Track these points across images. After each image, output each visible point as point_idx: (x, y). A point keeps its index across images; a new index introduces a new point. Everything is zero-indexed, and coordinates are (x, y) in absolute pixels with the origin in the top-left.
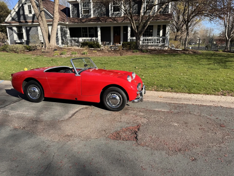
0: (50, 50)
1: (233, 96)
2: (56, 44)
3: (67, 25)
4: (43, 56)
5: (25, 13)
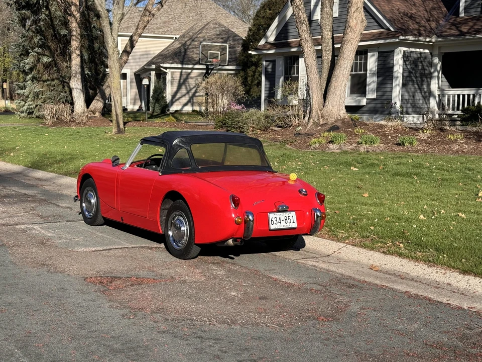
2: (343, 112)
3: (435, 44)
4: (284, 145)
5: (313, 16)
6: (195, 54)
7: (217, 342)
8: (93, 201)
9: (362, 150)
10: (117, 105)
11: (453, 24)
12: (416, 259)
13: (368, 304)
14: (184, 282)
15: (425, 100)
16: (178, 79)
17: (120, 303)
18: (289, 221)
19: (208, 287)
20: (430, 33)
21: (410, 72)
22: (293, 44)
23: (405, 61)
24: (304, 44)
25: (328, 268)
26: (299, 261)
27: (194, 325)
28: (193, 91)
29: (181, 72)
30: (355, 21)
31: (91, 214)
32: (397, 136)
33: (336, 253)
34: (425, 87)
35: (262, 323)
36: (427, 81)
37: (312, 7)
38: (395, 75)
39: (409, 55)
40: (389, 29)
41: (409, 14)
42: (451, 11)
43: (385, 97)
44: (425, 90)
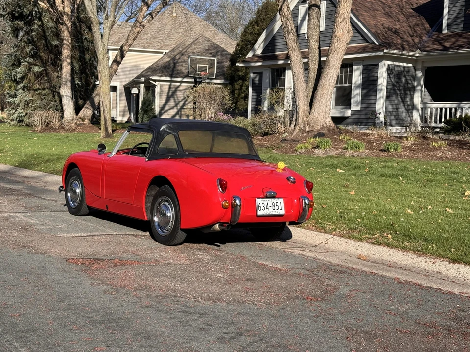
0: (305, 134)
3: (418, 58)
4: (271, 150)
5: (300, 30)
6: (183, 68)
7: (202, 316)
8: (78, 190)
9: (347, 155)
10: (106, 109)
11: (436, 40)
12: (405, 249)
13: (358, 288)
14: (169, 264)
15: (408, 113)
16: (167, 91)
17: (103, 281)
18: (277, 208)
19: (193, 269)
20: (413, 47)
21: (394, 85)
22: (280, 57)
23: (389, 75)
24: (291, 52)
25: (315, 256)
26: (285, 250)
27: (178, 301)
28: (181, 104)
29: (170, 85)
30: (341, 31)
31: (76, 204)
32: (381, 143)
33: (323, 244)
34: (408, 100)
35: (249, 301)
36: (410, 94)
37: (299, 21)
38: (379, 87)
39: (393, 69)
40: (374, 43)
41: (394, 30)
42: (434, 28)
43: (369, 109)
44: (409, 103)
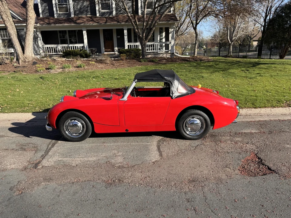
0: (27, 63)
1: (290, 106)
2: (33, 55)
3: (38, 27)
15: (38, 49)
30: (32, 14)
34: (37, 43)
40: (19, 19)
